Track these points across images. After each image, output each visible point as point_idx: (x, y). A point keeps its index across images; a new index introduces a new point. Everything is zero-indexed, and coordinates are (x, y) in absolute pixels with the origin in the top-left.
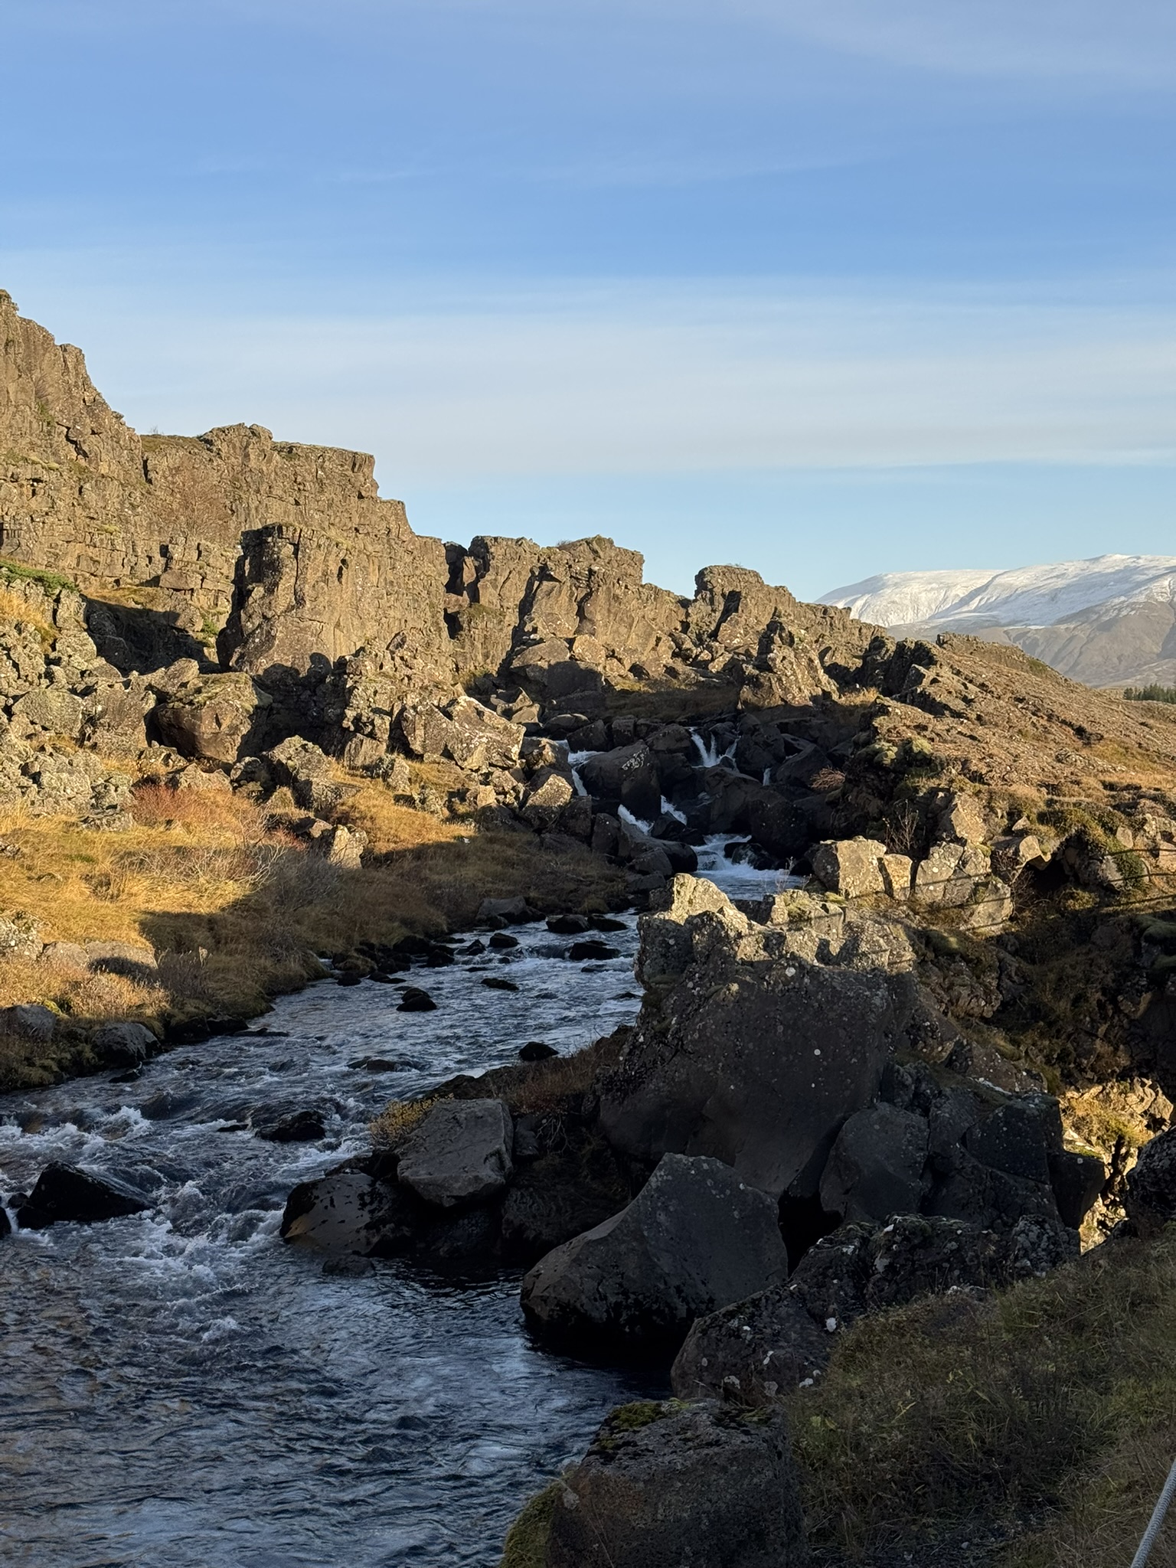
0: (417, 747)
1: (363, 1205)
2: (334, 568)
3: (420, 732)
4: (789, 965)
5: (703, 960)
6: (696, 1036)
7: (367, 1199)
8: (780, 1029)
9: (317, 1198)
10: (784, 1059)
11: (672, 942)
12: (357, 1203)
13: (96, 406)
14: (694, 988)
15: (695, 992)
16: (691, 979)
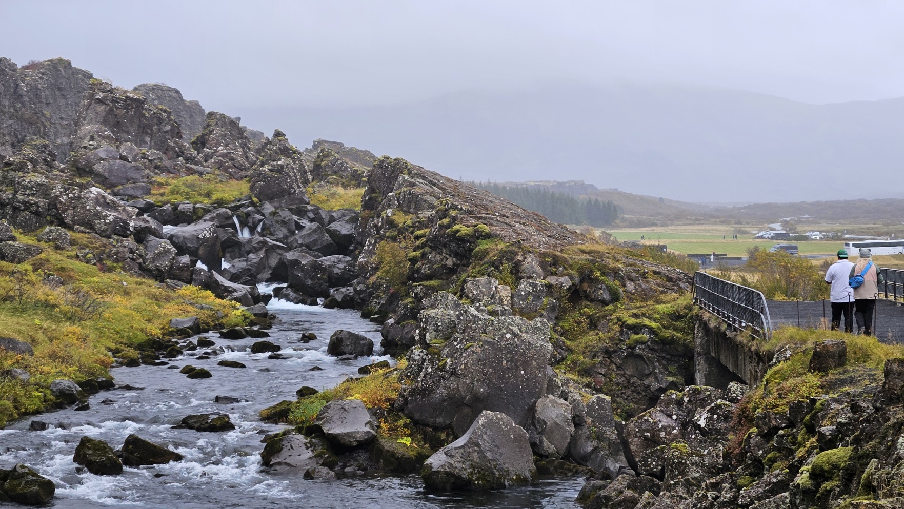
0: (68, 220)
1: (307, 448)
3: (71, 211)
4: (507, 333)
5: (462, 331)
6: (463, 367)
7: (309, 446)
8: (505, 362)
9: (283, 445)
10: (507, 376)
11: (440, 324)
12: (304, 448)
14: (457, 345)
15: (458, 347)
16: (455, 341)
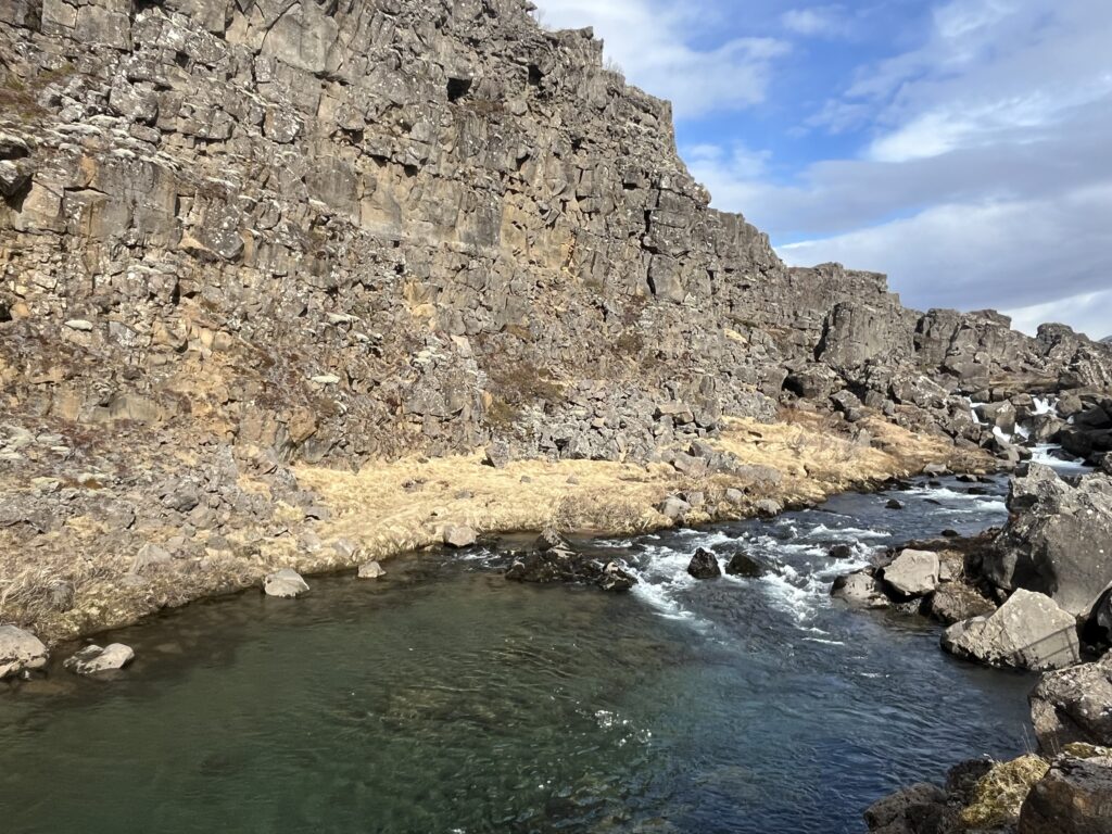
0: (899, 397)
1: (868, 588)
2: (866, 320)
3: (901, 391)
4: (1089, 509)
9: (846, 582)
10: (1083, 552)
13: (773, 256)
